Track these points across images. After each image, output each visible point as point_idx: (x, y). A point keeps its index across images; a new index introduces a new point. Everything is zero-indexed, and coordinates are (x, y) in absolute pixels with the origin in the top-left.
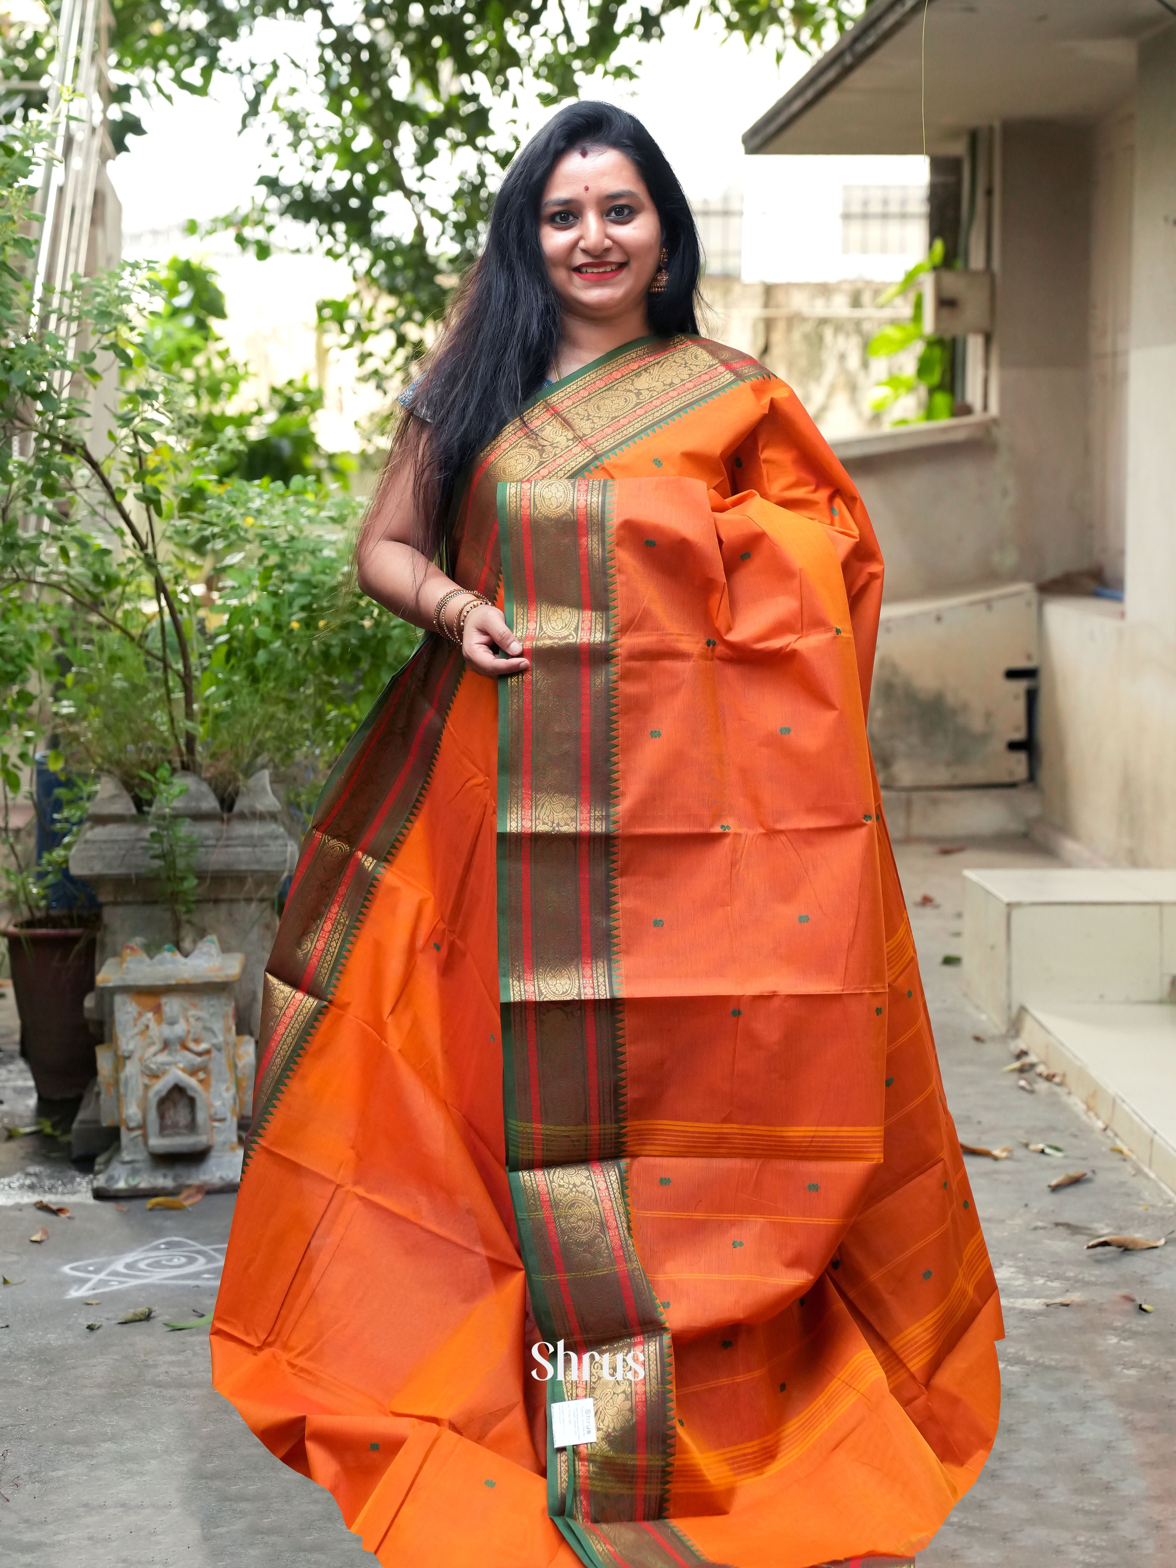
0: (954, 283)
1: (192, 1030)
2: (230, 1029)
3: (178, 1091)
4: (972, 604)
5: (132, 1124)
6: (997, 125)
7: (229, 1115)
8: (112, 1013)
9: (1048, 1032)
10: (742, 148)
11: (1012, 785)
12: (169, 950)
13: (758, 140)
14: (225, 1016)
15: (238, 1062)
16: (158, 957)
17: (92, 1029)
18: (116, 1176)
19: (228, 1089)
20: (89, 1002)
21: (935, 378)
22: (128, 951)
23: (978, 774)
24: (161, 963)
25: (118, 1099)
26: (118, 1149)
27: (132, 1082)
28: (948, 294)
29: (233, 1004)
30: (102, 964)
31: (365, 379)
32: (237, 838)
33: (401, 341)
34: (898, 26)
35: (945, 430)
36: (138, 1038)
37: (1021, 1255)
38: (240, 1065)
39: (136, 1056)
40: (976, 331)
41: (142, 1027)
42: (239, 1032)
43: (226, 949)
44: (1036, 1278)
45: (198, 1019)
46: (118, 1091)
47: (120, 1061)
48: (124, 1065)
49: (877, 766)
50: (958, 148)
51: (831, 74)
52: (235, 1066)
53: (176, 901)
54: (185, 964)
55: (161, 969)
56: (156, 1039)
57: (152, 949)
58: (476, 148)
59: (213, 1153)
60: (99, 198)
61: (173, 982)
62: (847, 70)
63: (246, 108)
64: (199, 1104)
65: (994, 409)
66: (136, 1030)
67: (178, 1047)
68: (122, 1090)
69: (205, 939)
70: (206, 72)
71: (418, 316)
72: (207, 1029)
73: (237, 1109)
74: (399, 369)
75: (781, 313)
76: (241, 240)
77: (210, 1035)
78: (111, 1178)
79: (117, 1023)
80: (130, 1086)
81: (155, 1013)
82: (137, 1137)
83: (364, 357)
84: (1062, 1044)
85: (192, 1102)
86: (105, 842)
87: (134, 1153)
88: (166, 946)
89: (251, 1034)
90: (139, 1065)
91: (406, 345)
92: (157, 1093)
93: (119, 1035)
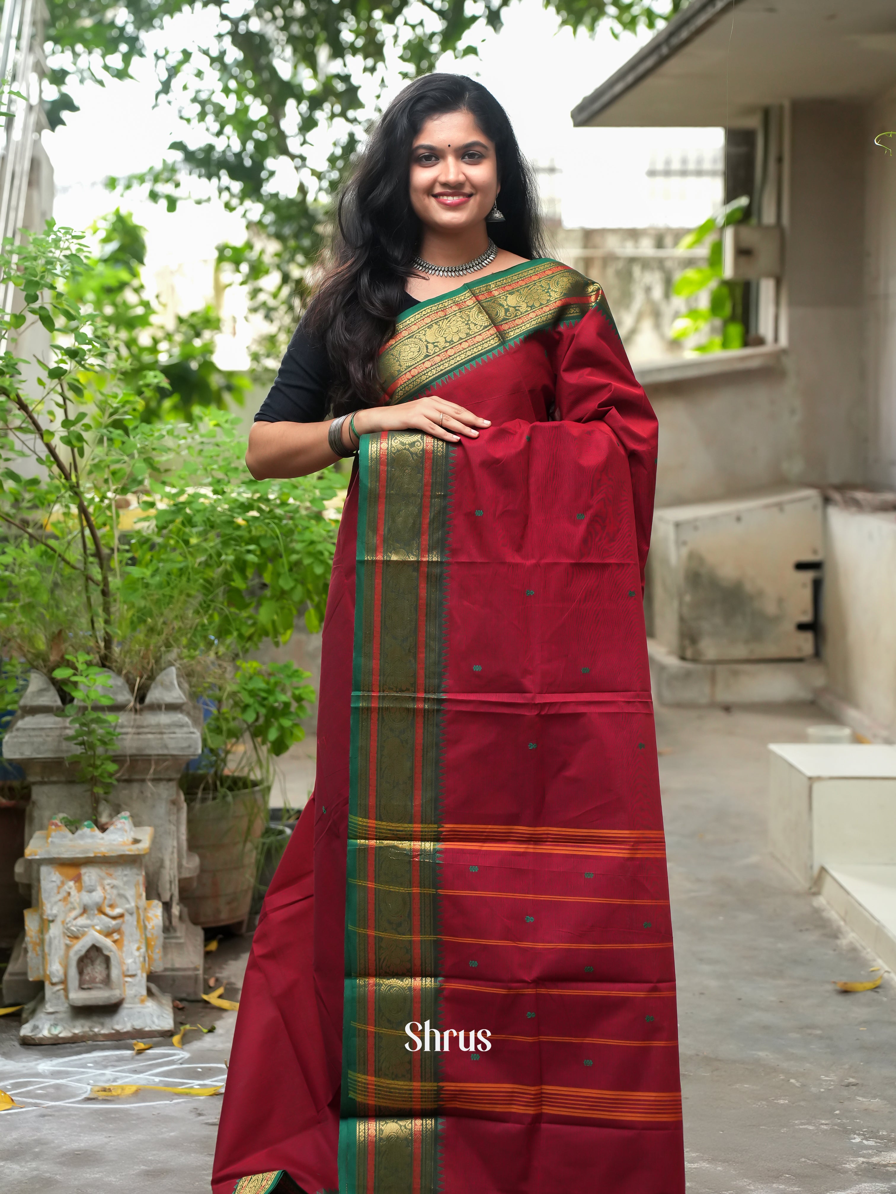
0: (750, 236)
1: (108, 897)
2: (141, 895)
3: (95, 950)
4: (767, 507)
5: (55, 980)
6: (787, 104)
7: (139, 972)
8: (39, 880)
9: (848, 893)
10: (571, 122)
11: (800, 660)
12: (88, 826)
13: (584, 115)
14: (137, 885)
15: (147, 923)
16: (79, 832)
17: (21, 890)
18: (40, 1027)
19: (138, 949)
20: (19, 868)
21: (727, 310)
22: (53, 827)
23: (771, 650)
24: (82, 837)
25: (44, 957)
26: (42, 1000)
27: (56, 942)
28: (745, 244)
29: (144, 873)
30: (31, 837)
31: (254, 310)
32: (147, 726)
33: (286, 278)
34: (709, 23)
35: (742, 359)
36: (60, 903)
37: (837, 1112)
38: (149, 926)
39: (59, 920)
40: (768, 275)
41: (65, 894)
42: (148, 898)
43: (137, 823)
44: (852, 1136)
45: (113, 887)
46: (43, 950)
47: (45, 924)
48: (48, 929)
49: (687, 642)
50: (754, 122)
51: (649, 63)
52: (145, 927)
53: (95, 784)
54: (102, 839)
55: (82, 842)
56: (76, 905)
57: (73, 825)
58: (347, 120)
59: (125, 1005)
60: (35, 164)
61: (92, 855)
62: (663, 60)
63: (159, 87)
64: (113, 962)
65: (784, 341)
66: (60, 897)
67: (96, 912)
68: (47, 949)
69: (119, 816)
70: (127, 58)
71: (300, 258)
72: (121, 896)
73: (147, 966)
74: (283, 303)
75: (598, 253)
76: (154, 196)
77: (124, 900)
78: (35, 1028)
79: (42, 890)
80: (53, 946)
81: (76, 882)
82: (58, 991)
83: (256, 292)
84: (860, 905)
85: (107, 960)
86: (34, 729)
87: (57, 1005)
88: (86, 823)
89: (159, 898)
90: (61, 926)
91: (289, 281)
92: (76, 953)
93: (45, 901)
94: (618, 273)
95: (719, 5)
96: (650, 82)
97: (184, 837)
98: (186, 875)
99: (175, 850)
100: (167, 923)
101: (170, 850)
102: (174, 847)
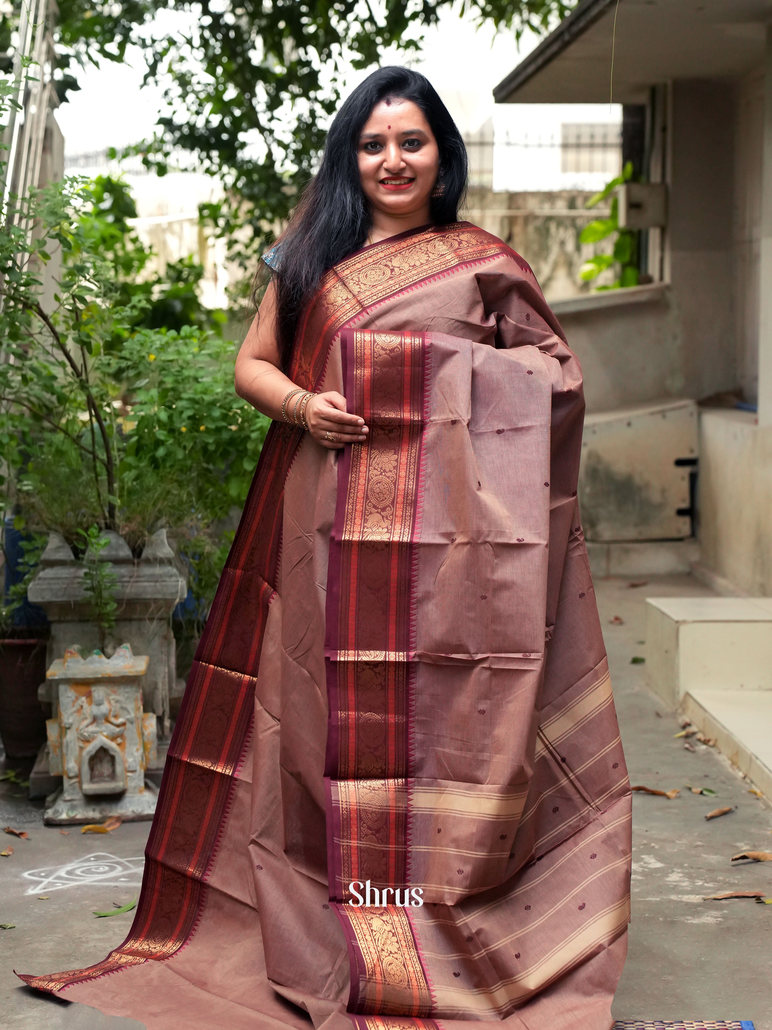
0: (640, 192)
1: (113, 709)
2: (139, 708)
3: (103, 752)
4: (652, 414)
5: (71, 774)
6: (669, 82)
7: (138, 768)
8: (57, 698)
10: (492, 99)
11: (680, 540)
12: (97, 654)
13: (504, 93)
14: (136, 700)
15: (144, 731)
16: (89, 659)
17: (44, 708)
18: (60, 810)
19: (137, 750)
20: (41, 691)
21: (627, 258)
22: (69, 654)
23: (657, 532)
24: (92, 662)
25: (62, 757)
26: (61, 791)
27: (71, 745)
28: (635, 199)
29: (141, 691)
30: (51, 663)
31: (231, 259)
32: (143, 576)
33: (257, 232)
35: (634, 294)
36: (75, 714)
38: (146, 733)
39: (74, 727)
40: (655, 225)
41: (78, 707)
42: (145, 711)
43: (136, 653)
44: (696, 881)
45: (117, 701)
46: (61, 751)
47: (64, 730)
48: (66, 734)
50: (643, 99)
51: (555, 48)
52: (143, 734)
53: (102, 620)
54: (108, 663)
55: (92, 666)
56: (88, 716)
57: (85, 653)
58: (309, 99)
59: (128, 795)
60: (48, 133)
61: (100, 676)
62: (566, 45)
63: (147, 70)
64: (118, 760)
65: (667, 279)
66: (74, 709)
67: (104, 721)
68: (64, 750)
69: (122, 646)
70: (122, 46)
71: (269, 215)
72: (123, 708)
73: (144, 763)
74: (255, 252)
75: (521, 213)
76: (146, 163)
77: (125, 712)
78: (56, 812)
79: (61, 704)
80: (70, 748)
81: (87, 698)
82: (74, 783)
83: (232, 243)
84: (715, 719)
85: (113, 759)
86: (52, 579)
87: (73, 794)
88: (95, 651)
89: (154, 712)
90: (76, 733)
91: (260, 234)
92: (88, 753)
93: (63, 713)
94: (537, 230)
96: (556, 64)
97: (173, 667)
98: (175, 695)
99: (167, 676)
100: (160, 733)
101: (162, 675)
102: (165, 673)
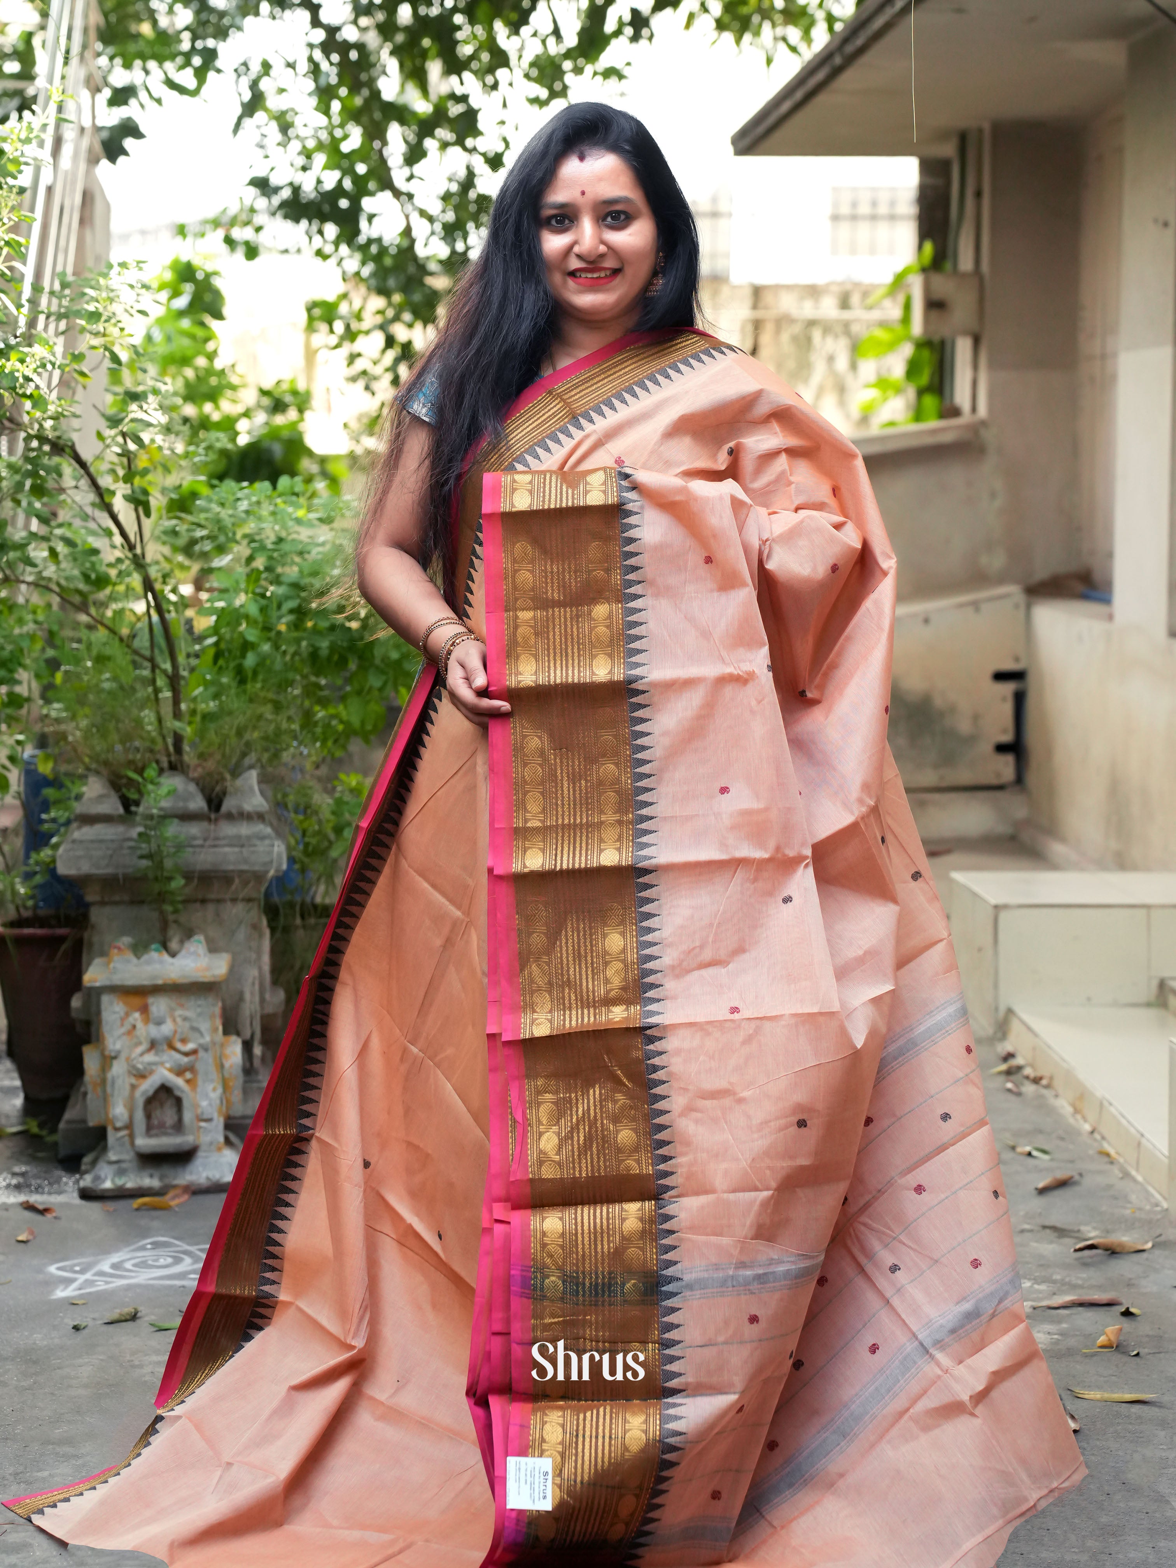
0: (943, 285)
1: (179, 1030)
2: (217, 1029)
3: (165, 1092)
4: (961, 606)
5: (119, 1124)
6: (987, 126)
7: (215, 1116)
8: (99, 1013)
9: (1036, 1035)
10: (731, 149)
11: (1000, 788)
12: (156, 950)
13: (747, 141)
14: (212, 1017)
15: (224, 1061)
16: (145, 957)
17: (79, 1028)
18: (103, 1176)
19: (214, 1089)
20: (76, 1002)
21: (924, 379)
22: (116, 951)
23: (965, 776)
24: (148, 963)
25: (105, 1099)
26: (105, 1149)
27: (119, 1082)
28: (936, 296)
29: (220, 1004)
30: (89, 963)
31: (354, 379)
32: (224, 838)
33: (390, 342)
34: (888, 26)
35: (934, 432)
36: (125, 1038)
38: (227, 1064)
39: (123, 1056)
40: (965, 333)
41: (129, 1027)
42: (226, 1032)
43: (213, 948)
45: (185, 1019)
46: (104, 1091)
47: (107, 1061)
48: (111, 1066)
50: (947, 150)
51: (820, 76)
52: (222, 1066)
53: (164, 901)
54: (172, 964)
55: (148, 969)
56: (142, 1039)
57: (139, 949)
58: (465, 149)
59: (200, 1154)
60: (88, 198)
61: (160, 982)
62: (837, 72)
63: (241, 110)
64: (186, 1103)
65: (983, 411)
66: (123, 1030)
67: (165, 1047)
68: (109, 1089)
69: (192, 939)
70: (200, 75)
71: (407, 316)
72: (194, 1029)
73: (224, 1109)
74: (387, 370)
75: (770, 314)
76: (229, 241)
77: (197, 1035)
78: (97, 1178)
79: (104, 1023)
80: (117, 1086)
81: (142, 1013)
82: (123, 1137)
83: (353, 358)
84: (1049, 1047)
85: (178, 1102)
86: (92, 841)
87: (121, 1153)
88: (153, 947)
89: (238, 1034)
90: (125, 1065)
91: (395, 346)
92: (143, 1093)
93: (107, 1035)
94: (795, 339)
95: (899, 5)
96: (821, 99)
97: (267, 968)
98: (269, 1010)
99: (257, 982)
100: (248, 1065)
101: (250, 980)
102: (255, 978)
